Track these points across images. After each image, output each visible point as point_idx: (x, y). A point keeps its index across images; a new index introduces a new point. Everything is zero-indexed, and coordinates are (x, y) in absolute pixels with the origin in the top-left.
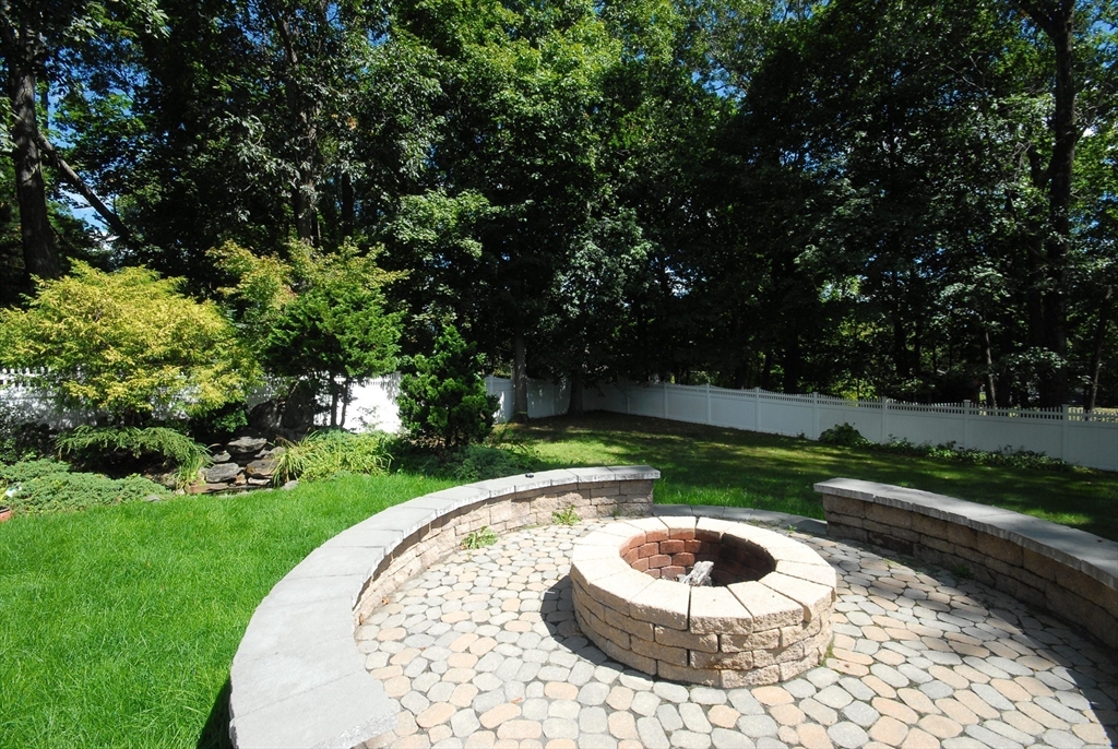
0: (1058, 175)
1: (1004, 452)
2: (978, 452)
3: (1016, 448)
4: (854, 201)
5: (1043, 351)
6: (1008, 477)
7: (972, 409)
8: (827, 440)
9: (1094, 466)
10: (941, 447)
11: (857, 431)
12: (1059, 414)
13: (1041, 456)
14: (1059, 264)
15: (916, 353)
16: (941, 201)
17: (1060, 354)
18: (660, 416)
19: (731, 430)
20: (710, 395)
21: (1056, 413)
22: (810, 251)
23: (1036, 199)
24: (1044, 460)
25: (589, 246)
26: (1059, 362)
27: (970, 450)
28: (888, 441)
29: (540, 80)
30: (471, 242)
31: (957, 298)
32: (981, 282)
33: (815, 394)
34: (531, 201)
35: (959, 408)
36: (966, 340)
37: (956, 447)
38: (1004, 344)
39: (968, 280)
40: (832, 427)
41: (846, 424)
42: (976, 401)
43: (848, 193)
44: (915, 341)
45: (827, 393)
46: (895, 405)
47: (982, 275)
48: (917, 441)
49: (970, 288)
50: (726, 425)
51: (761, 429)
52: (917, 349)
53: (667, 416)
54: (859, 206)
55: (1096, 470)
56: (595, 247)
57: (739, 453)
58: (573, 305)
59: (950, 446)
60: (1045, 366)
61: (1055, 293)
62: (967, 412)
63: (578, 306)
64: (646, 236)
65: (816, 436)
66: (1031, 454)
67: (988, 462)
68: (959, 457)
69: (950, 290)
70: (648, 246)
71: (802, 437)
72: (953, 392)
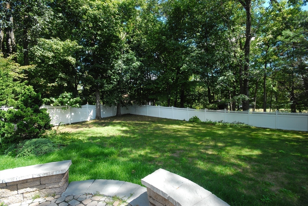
0: (247, 47)
1: (234, 123)
2: (228, 123)
3: (237, 122)
4: (196, 52)
5: (243, 95)
6: (236, 131)
7: (226, 111)
8: (191, 121)
9: (256, 126)
10: (219, 122)
11: (198, 118)
12: (247, 112)
13: (243, 124)
14: (247, 71)
15: (213, 96)
16: (218, 53)
17: (247, 96)
18: (146, 115)
19: (165, 119)
20: (159, 108)
21: (246, 112)
22: (185, 66)
23: (242, 53)
24: (244, 125)
25: (119, 62)
26: (247, 98)
27: (226, 123)
28: (206, 121)
29: (97, 3)
30: (71, 58)
31: (222, 81)
32: (228, 76)
33: (188, 108)
34: (97, 46)
35: (223, 111)
36: (225, 93)
37: (223, 122)
38: (234, 93)
39: (225, 76)
40: (192, 117)
41: (196, 116)
42: (227, 109)
43: (195, 49)
44: (213, 93)
45: (191, 107)
46: (208, 110)
47: (228, 74)
48: (213, 121)
49: (226, 78)
50: (164, 117)
51: (174, 118)
52: (213, 95)
53: (148, 115)
54: (197, 53)
55: (257, 127)
56: (121, 63)
57: (164, 127)
58: (114, 81)
59: (221, 122)
60: (244, 100)
61: (247, 79)
62: (225, 112)
63: (116, 82)
64: (138, 60)
65: (187, 120)
66: (241, 123)
67: (231, 126)
68: (223, 125)
69: (221, 78)
70: (138, 63)
71: (184, 120)
72: (222, 107)
